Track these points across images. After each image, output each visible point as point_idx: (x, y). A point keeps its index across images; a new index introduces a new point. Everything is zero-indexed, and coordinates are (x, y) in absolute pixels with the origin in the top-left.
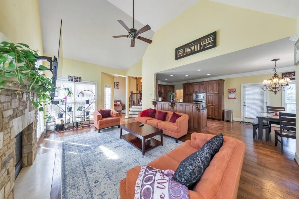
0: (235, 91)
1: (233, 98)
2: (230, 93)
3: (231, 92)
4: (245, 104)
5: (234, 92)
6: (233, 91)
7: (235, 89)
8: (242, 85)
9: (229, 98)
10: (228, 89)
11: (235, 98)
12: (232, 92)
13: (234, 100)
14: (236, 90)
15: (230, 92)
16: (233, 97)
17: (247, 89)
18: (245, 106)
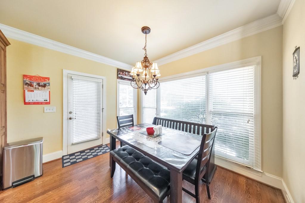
0: (49, 83)
1: (41, 103)
2: (32, 88)
3: (35, 84)
4: (71, 116)
5: (44, 86)
6: (42, 83)
7: (48, 79)
8: (65, 72)
9: (25, 103)
10: (25, 76)
11: (49, 103)
12: (39, 85)
13: (46, 107)
14: (51, 81)
15: (31, 85)
16: (41, 100)
17: (75, 83)
18: (70, 119)
